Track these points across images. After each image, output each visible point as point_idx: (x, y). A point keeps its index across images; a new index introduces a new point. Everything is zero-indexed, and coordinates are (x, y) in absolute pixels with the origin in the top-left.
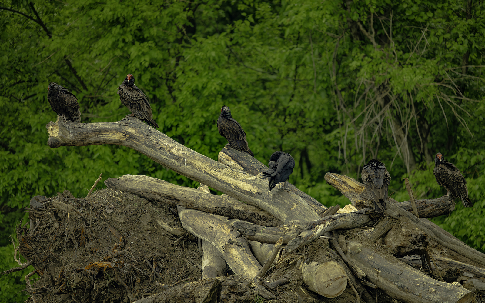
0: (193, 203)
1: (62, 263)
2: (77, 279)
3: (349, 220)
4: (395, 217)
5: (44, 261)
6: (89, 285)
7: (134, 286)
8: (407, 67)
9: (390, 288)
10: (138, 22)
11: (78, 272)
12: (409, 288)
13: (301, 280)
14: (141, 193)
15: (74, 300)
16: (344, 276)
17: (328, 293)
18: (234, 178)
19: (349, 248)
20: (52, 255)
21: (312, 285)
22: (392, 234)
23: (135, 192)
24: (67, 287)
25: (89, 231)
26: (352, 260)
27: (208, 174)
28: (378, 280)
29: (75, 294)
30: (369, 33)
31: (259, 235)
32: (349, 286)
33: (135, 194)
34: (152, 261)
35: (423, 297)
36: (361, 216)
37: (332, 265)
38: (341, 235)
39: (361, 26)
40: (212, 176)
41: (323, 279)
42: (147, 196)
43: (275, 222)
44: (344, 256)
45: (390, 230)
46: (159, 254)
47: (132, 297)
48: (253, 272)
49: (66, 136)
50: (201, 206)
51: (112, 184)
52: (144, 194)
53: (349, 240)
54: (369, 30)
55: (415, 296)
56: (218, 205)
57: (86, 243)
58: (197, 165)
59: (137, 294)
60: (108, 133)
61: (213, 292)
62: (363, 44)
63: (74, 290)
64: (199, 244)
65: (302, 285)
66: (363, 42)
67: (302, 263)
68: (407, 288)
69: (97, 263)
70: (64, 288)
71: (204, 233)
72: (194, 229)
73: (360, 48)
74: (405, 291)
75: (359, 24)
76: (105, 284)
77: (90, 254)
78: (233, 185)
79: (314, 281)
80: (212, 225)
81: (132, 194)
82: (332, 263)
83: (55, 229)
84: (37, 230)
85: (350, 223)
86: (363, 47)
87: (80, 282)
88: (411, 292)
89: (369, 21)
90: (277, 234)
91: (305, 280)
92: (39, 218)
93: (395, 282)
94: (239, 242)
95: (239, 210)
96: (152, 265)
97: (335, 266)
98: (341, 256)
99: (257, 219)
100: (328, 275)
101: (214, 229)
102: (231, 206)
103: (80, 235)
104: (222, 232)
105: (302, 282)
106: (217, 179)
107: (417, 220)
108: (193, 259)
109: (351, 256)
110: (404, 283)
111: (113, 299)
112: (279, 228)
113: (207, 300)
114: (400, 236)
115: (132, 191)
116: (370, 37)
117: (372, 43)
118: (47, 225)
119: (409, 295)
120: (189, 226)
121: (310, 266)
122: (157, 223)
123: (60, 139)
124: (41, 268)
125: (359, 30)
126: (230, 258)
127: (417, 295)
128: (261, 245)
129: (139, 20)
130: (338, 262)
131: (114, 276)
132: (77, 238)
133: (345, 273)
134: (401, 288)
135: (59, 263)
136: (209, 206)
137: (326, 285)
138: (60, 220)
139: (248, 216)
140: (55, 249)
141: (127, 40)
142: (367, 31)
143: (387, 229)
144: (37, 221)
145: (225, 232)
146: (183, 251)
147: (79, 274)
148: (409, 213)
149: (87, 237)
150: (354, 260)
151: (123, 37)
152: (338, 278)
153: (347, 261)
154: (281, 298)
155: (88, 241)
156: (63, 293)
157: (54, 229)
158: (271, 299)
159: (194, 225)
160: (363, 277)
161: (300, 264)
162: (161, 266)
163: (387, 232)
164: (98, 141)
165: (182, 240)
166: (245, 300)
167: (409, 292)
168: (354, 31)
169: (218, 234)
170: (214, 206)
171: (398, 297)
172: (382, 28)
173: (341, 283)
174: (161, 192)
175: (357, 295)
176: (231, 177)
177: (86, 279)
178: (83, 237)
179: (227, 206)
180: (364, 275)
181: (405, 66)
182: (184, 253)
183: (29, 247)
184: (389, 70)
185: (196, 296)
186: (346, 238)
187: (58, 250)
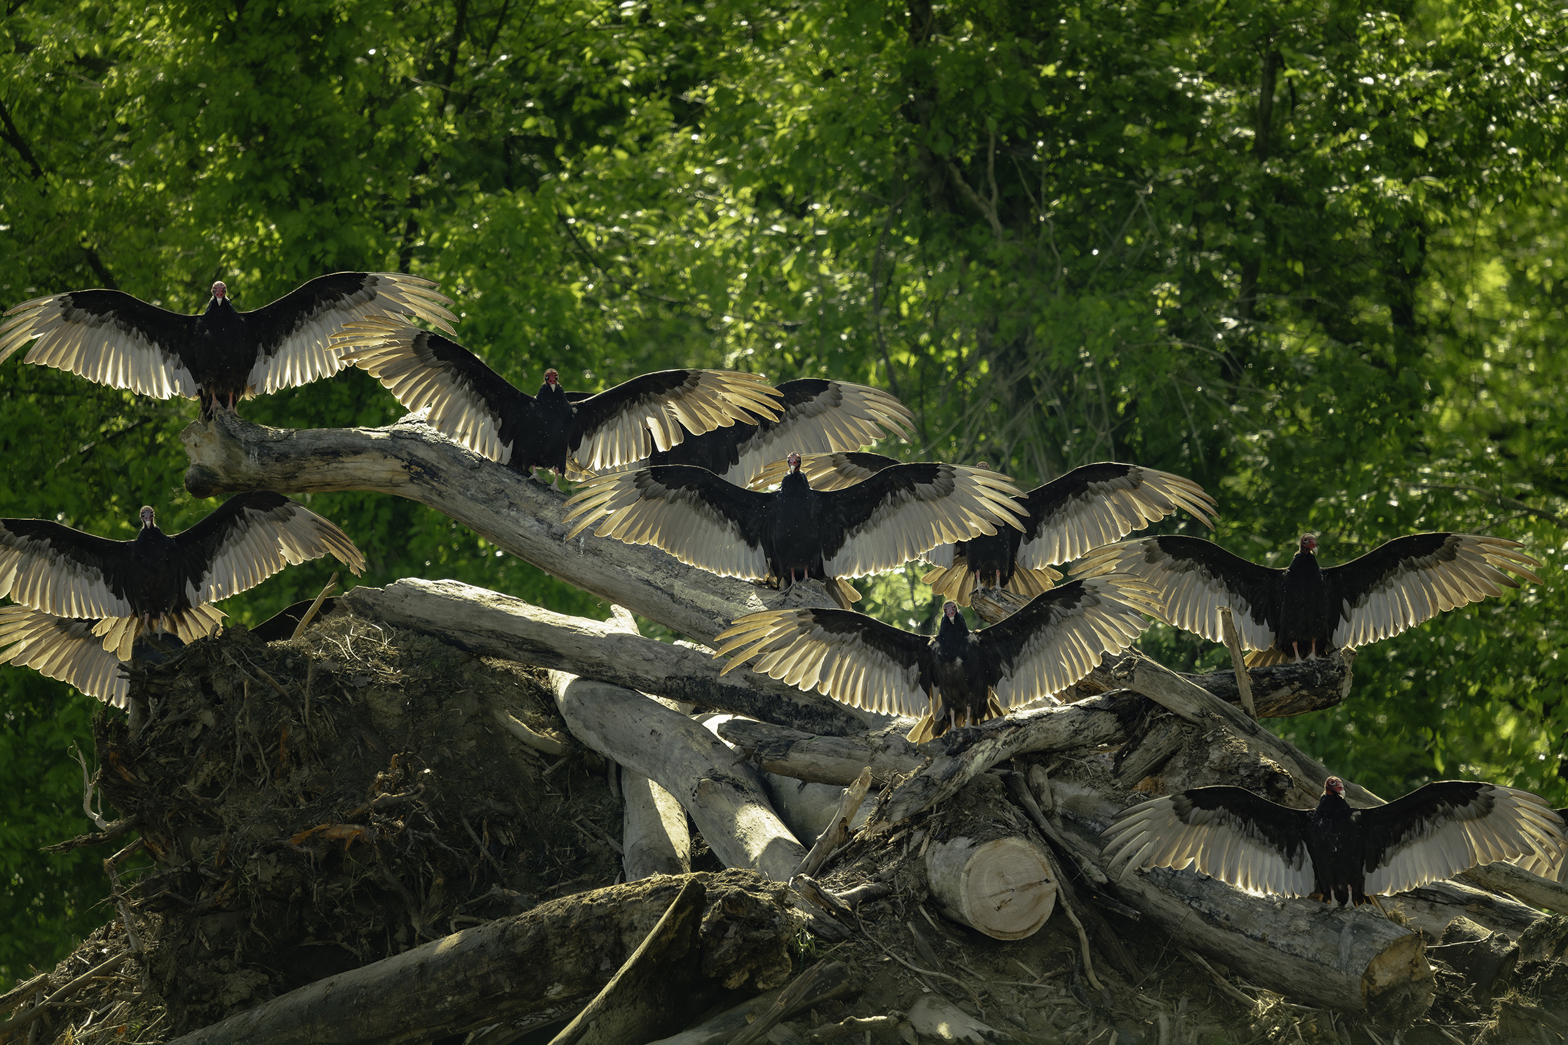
0: (600, 664)
1: (222, 826)
2: (264, 871)
3: (1061, 728)
4: (1189, 716)
5: (171, 819)
6: (298, 890)
7: (427, 896)
8: (1092, 294)
9: (1176, 916)
10: (308, 144)
11: (268, 850)
12: (1233, 917)
13: (925, 886)
14: (449, 633)
15: (256, 929)
16: (1047, 881)
17: (1000, 927)
18: (722, 595)
19: (1060, 802)
20: (194, 801)
21: (955, 904)
22: (1180, 764)
23: (431, 628)
24: (236, 894)
25: (303, 736)
26: (1067, 835)
27: (648, 583)
28: (1142, 895)
29: (259, 914)
30: (981, 193)
31: (797, 759)
32: (1058, 909)
33: (431, 634)
34: (480, 824)
35: (1272, 945)
36: (1096, 717)
37: (1014, 848)
38: (1036, 766)
39: (957, 174)
40: (658, 588)
41: (989, 886)
42: (465, 641)
43: (839, 723)
44: (1045, 824)
45: (1174, 753)
46: (500, 807)
47: (423, 927)
48: (780, 863)
49: (239, 463)
50: (623, 672)
51: (365, 604)
52: (458, 634)
53: (1061, 779)
54: (982, 186)
55: (1250, 941)
56: (671, 671)
57: (293, 770)
58: (615, 555)
59: (436, 917)
60: (359, 458)
61: (682, 916)
62: (961, 225)
63: (257, 900)
64: (613, 781)
65: (924, 904)
66: (962, 219)
67: (927, 840)
68: (1227, 918)
69: (322, 826)
70: (227, 896)
71: (634, 751)
72: (605, 739)
73: (951, 235)
74: (1219, 925)
75: (952, 166)
76: (344, 887)
77: (302, 800)
78: (718, 614)
79: (962, 892)
80: (658, 727)
81: (421, 633)
82: (1014, 842)
83: (205, 727)
84: (151, 729)
85: (1065, 735)
86: (959, 232)
87: (274, 878)
88: (1238, 930)
89: (980, 158)
90: (849, 757)
91: (935, 888)
92: (159, 697)
93: (1191, 899)
94: (738, 777)
95: (734, 688)
96: (480, 837)
97: (1023, 851)
98: (1037, 825)
99: (787, 714)
100: (1001, 875)
101: (664, 738)
102: (712, 674)
103: (277, 747)
104: (686, 748)
105: (925, 895)
106: (672, 596)
107: (1253, 727)
108: (593, 821)
109: (1065, 824)
110: (1217, 905)
111: (364, 931)
112: (856, 741)
113: (663, 938)
114: (1205, 771)
115: (422, 625)
116: (983, 207)
117: (988, 224)
118: (180, 717)
119: (1233, 937)
120: (587, 727)
121: (950, 850)
122: (493, 717)
123: (221, 473)
124: (161, 837)
125: (949, 184)
126: (713, 822)
127: (1256, 939)
128: (801, 788)
129: (309, 137)
130: (1028, 838)
131: (371, 865)
132: (267, 756)
133: (1051, 872)
134: (1209, 917)
135: (212, 825)
136: (647, 672)
137: (995, 903)
138: (219, 701)
139: (759, 704)
140: (204, 785)
141: (274, 194)
142: (975, 189)
143: (1165, 751)
144: (151, 702)
145: (695, 747)
146: (567, 798)
147: (273, 857)
148: (1229, 706)
149: (297, 753)
150: (1074, 837)
151: (262, 186)
152: (1031, 885)
153: (1055, 837)
154: (867, 939)
155: (299, 765)
156: (224, 911)
157: (199, 727)
158: (839, 939)
159: (602, 726)
160: (1100, 884)
161: (920, 845)
162: (505, 842)
163: (1166, 759)
164: (329, 479)
165: (565, 767)
166: (770, 940)
167: (1231, 929)
168: (935, 187)
169: (677, 752)
170: (663, 675)
171: (1200, 943)
172: (1018, 181)
173: (1039, 899)
174: (507, 630)
175: (1082, 934)
176: (715, 593)
177: (290, 873)
178: (284, 752)
179: (699, 674)
180: (1103, 879)
181: (1085, 291)
182: (570, 807)
183: (128, 776)
184: (1037, 302)
185: (624, 925)
186: (1051, 775)
187: (211, 788)
